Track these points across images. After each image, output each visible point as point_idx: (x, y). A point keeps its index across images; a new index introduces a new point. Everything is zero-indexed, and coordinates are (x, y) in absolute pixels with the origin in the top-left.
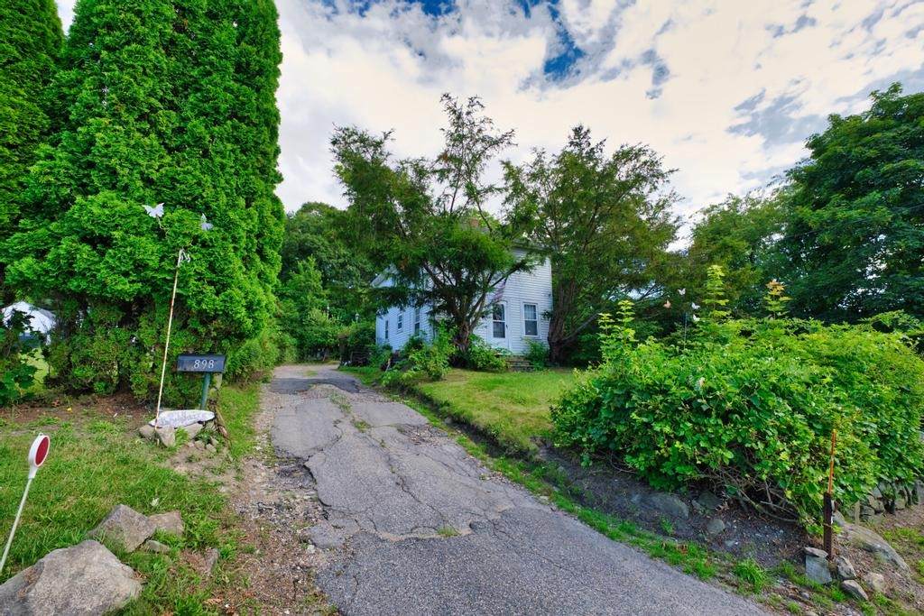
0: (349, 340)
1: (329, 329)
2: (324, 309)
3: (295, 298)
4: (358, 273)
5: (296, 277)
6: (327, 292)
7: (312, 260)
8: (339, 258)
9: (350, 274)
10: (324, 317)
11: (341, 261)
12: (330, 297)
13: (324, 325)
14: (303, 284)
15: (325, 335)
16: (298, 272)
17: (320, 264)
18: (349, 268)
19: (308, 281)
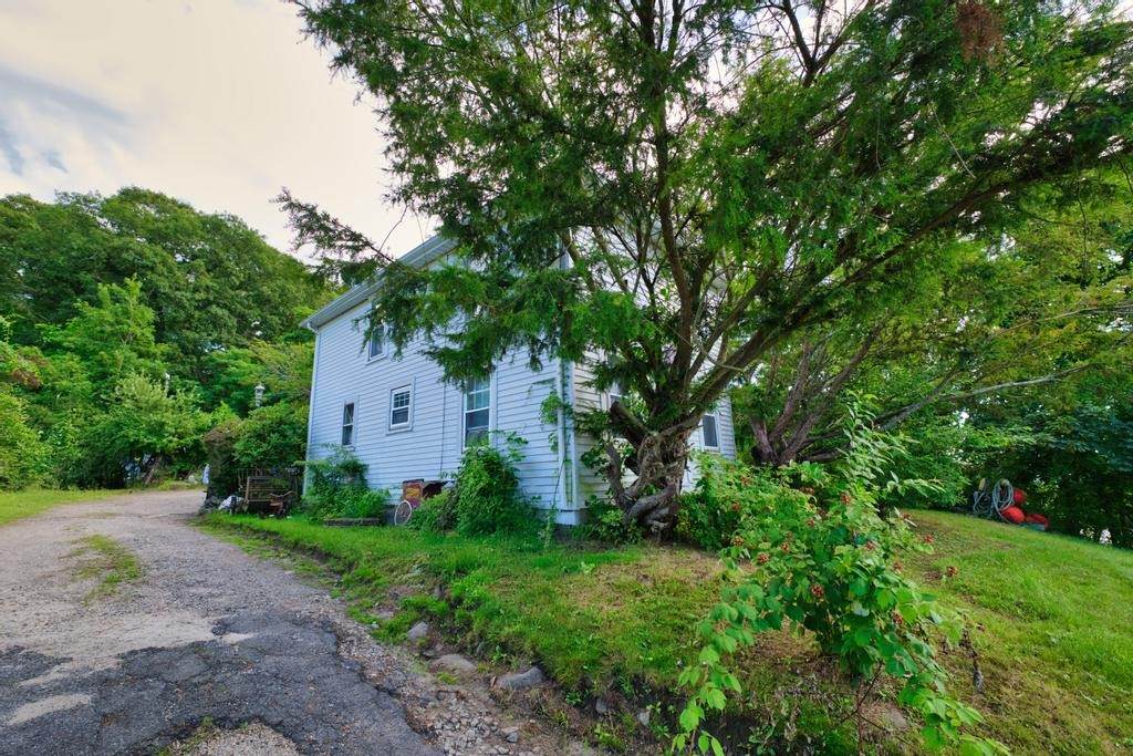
0: (238, 446)
1: (169, 418)
2: (155, 376)
3: (84, 354)
4: (233, 322)
5: (92, 312)
6: (164, 347)
7: (136, 285)
8: (196, 290)
9: (216, 323)
10: (157, 393)
11: (201, 296)
12: (170, 358)
13: (155, 407)
14: (108, 329)
15: (158, 429)
16: (97, 303)
17: (153, 297)
18: (214, 309)
19: (118, 323)
